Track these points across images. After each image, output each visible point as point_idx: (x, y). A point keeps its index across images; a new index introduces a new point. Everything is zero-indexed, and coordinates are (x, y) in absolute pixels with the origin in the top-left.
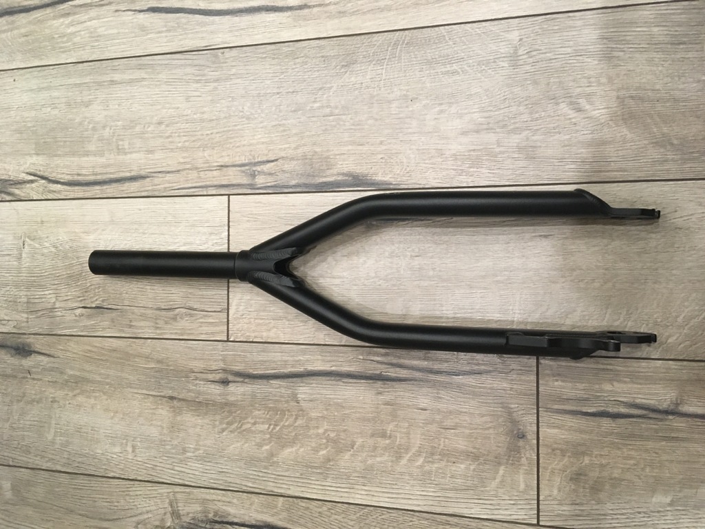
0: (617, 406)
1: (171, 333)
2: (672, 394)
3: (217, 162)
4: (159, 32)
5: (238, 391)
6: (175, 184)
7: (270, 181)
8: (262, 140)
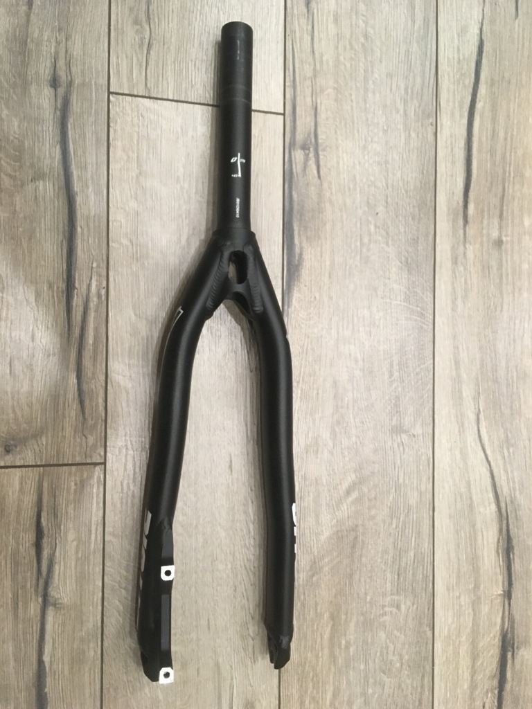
0: (49, 547)
1: (117, 14)
2: (66, 599)
3: (321, 103)
4: (458, 50)
5: (44, 99)
6: (298, 45)
7: (297, 168)
8: (341, 162)
